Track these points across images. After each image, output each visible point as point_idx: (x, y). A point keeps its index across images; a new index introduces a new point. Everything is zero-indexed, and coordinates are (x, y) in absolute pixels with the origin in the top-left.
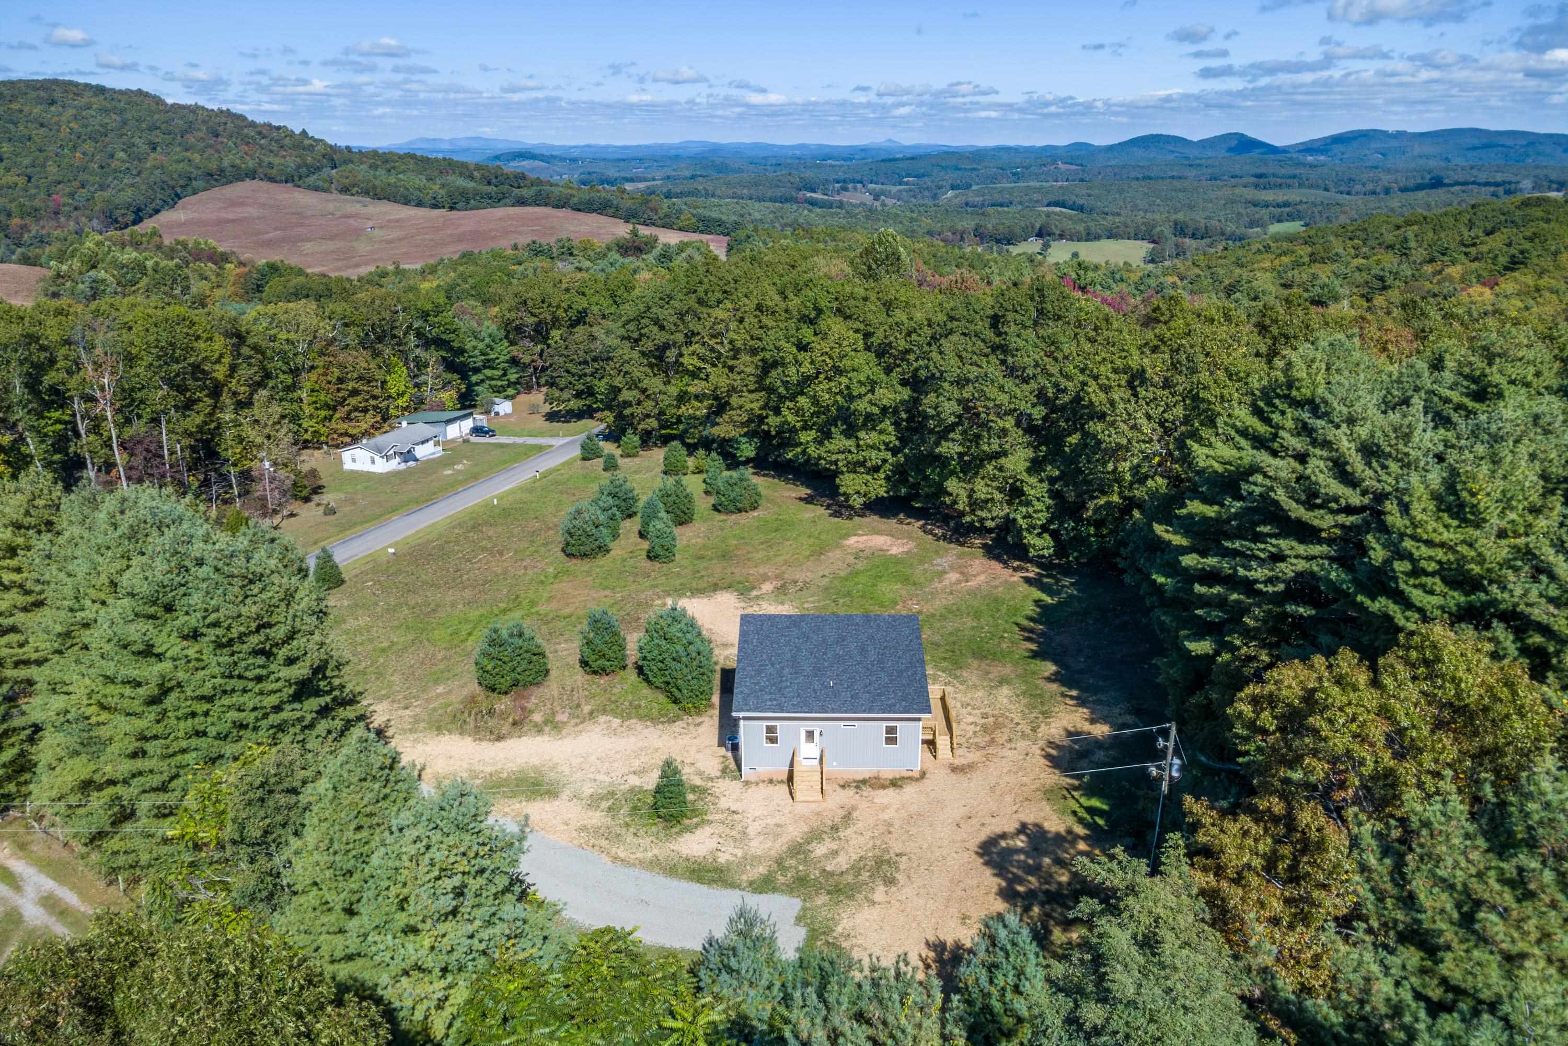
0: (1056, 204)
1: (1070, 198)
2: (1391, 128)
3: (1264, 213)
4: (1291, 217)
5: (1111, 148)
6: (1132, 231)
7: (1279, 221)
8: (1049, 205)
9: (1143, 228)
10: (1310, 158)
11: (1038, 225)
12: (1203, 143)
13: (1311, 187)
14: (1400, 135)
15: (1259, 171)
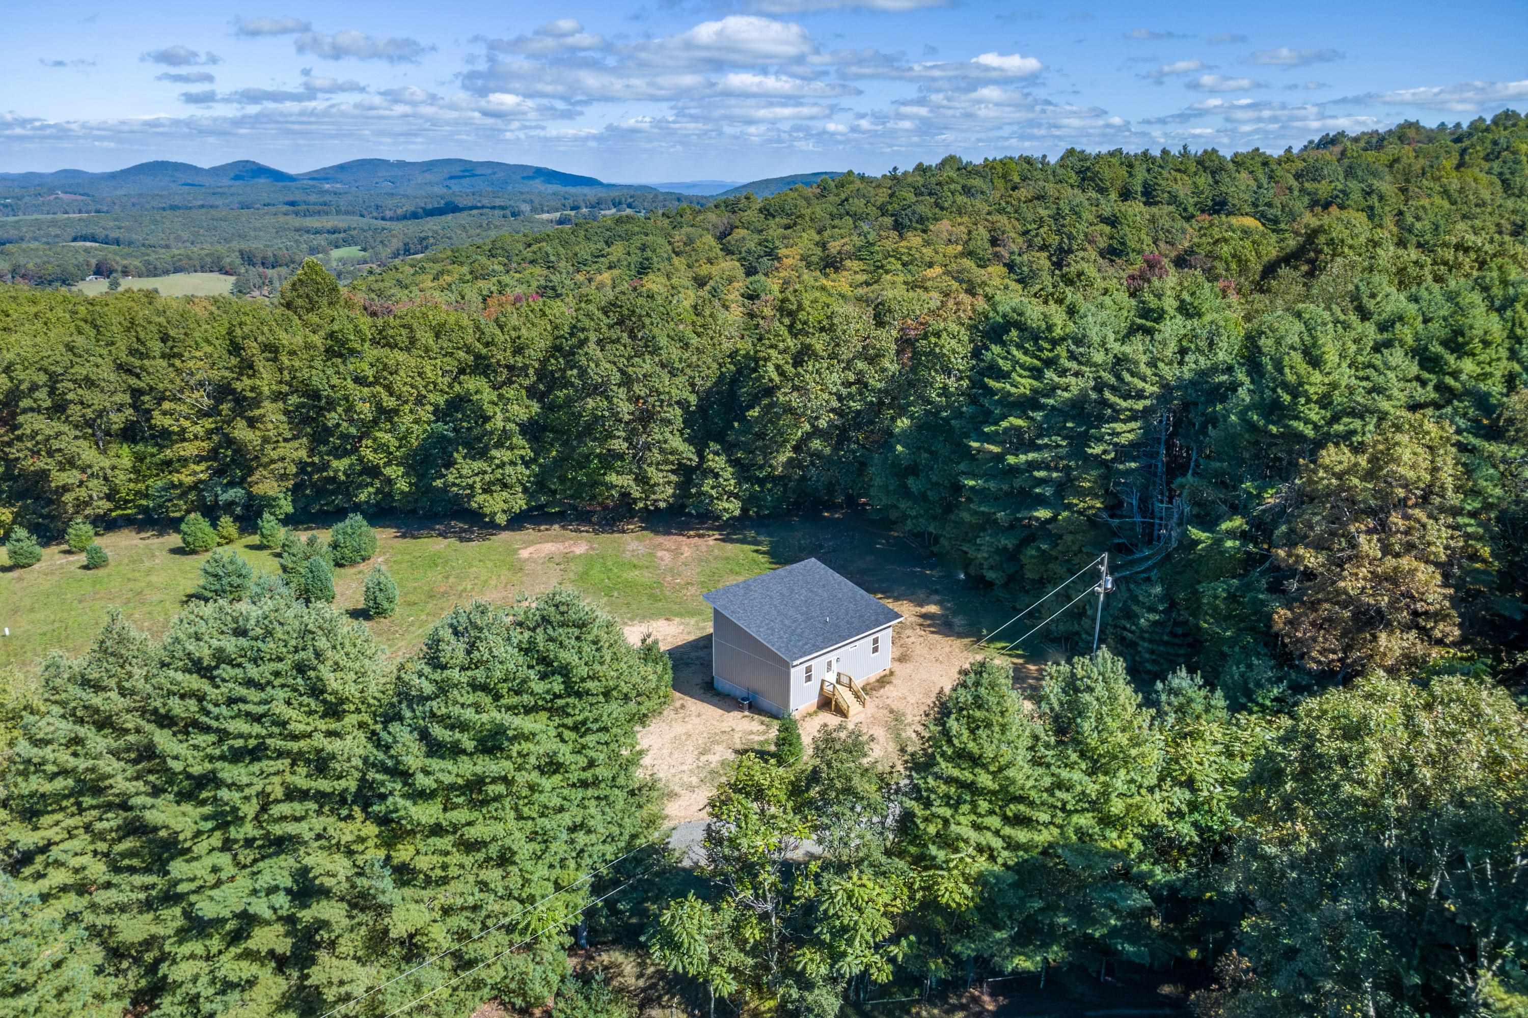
0: (85, 238)
1: (99, 232)
2: (392, 158)
3: (321, 240)
4: (347, 243)
5: (113, 176)
6: (197, 263)
7: (337, 247)
8: (75, 239)
9: (209, 260)
10: (327, 186)
11: (93, 262)
12: (216, 171)
13: (347, 213)
14: (402, 164)
15: (291, 198)
